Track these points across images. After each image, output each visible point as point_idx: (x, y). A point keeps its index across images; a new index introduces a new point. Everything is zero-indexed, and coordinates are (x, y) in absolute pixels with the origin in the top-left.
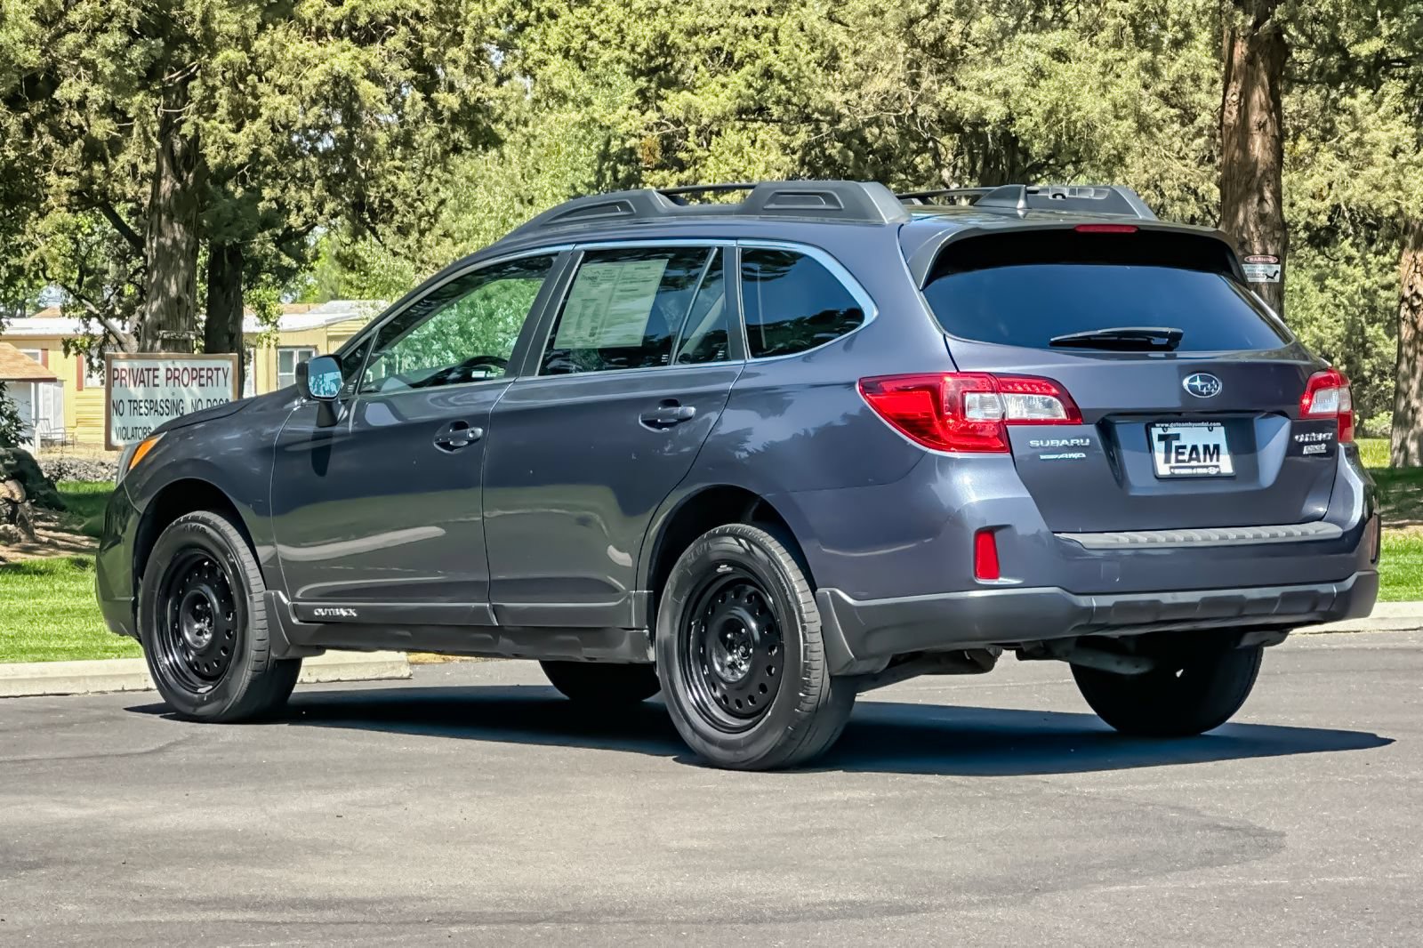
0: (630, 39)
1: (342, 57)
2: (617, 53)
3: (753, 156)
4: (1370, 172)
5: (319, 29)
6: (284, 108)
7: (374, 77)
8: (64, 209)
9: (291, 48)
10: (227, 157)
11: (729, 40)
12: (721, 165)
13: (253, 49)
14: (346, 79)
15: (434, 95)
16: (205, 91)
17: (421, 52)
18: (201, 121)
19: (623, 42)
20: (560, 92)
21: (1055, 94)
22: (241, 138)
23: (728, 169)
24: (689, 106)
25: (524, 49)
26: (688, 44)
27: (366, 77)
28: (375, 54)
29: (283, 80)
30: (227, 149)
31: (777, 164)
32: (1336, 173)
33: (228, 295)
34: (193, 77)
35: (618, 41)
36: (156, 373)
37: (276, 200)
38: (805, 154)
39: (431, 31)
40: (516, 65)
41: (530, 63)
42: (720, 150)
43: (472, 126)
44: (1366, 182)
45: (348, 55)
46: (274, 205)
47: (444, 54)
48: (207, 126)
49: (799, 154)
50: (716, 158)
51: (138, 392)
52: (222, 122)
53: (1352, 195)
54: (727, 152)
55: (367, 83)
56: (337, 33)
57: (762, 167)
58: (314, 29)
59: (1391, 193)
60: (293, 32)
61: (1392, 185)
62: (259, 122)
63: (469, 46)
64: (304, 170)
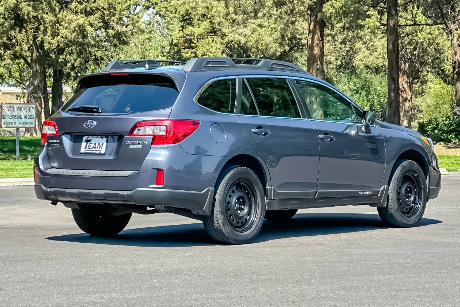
0: (178, 11)
1: (81, 19)
2: (174, 15)
3: (212, 45)
4: (376, 54)
5: (76, 11)
6: (65, 33)
7: (91, 25)
8: (9, 59)
9: (68, 16)
10: (50, 47)
11: (206, 12)
12: (203, 48)
13: (57, 17)
14: (82, 25)
15: (107, 30)
16: (44, 28)
17: (104, 18)
18: (43, 36)
19: (176, 12)
20: (142, 30)
21: (258, 36)
22: (54, 41)
23: (205, 49)
24: (191, 31)
25: (132, 18)
26: (194, 13)
27: (89, 25)
28: (91, 18)
29: (66, 25)
30: (50, 44)
31: (219, 47)
32: (366, 54)
33: (58, 84)
34: (41, 24)
35: (175, 12)
36: (14, 108)
37: (64, 59)
38: (227, 45)
39: (106, 12)
40: (130, 22)
41: (134, 22)
42: (203, 43)
43: (119, 39)
44: (374, 56)
45: (83, 19)
46: (63, 60)
47: (110, 19)
48: (44, 38)
49: (225, 45)
50: (202, 46)
51: (9, 113)
52: (49, 37)
53: (370, 60)
54: (205, 44)
55: (89, 27)
56: (81, 13)
57: (214, 48)
58: (75, 11)
59: (381, 60)
60: (69, 12)
61: (381, 58)
62: (59, 37)
63: (117, 17)
64: (71, 50)
